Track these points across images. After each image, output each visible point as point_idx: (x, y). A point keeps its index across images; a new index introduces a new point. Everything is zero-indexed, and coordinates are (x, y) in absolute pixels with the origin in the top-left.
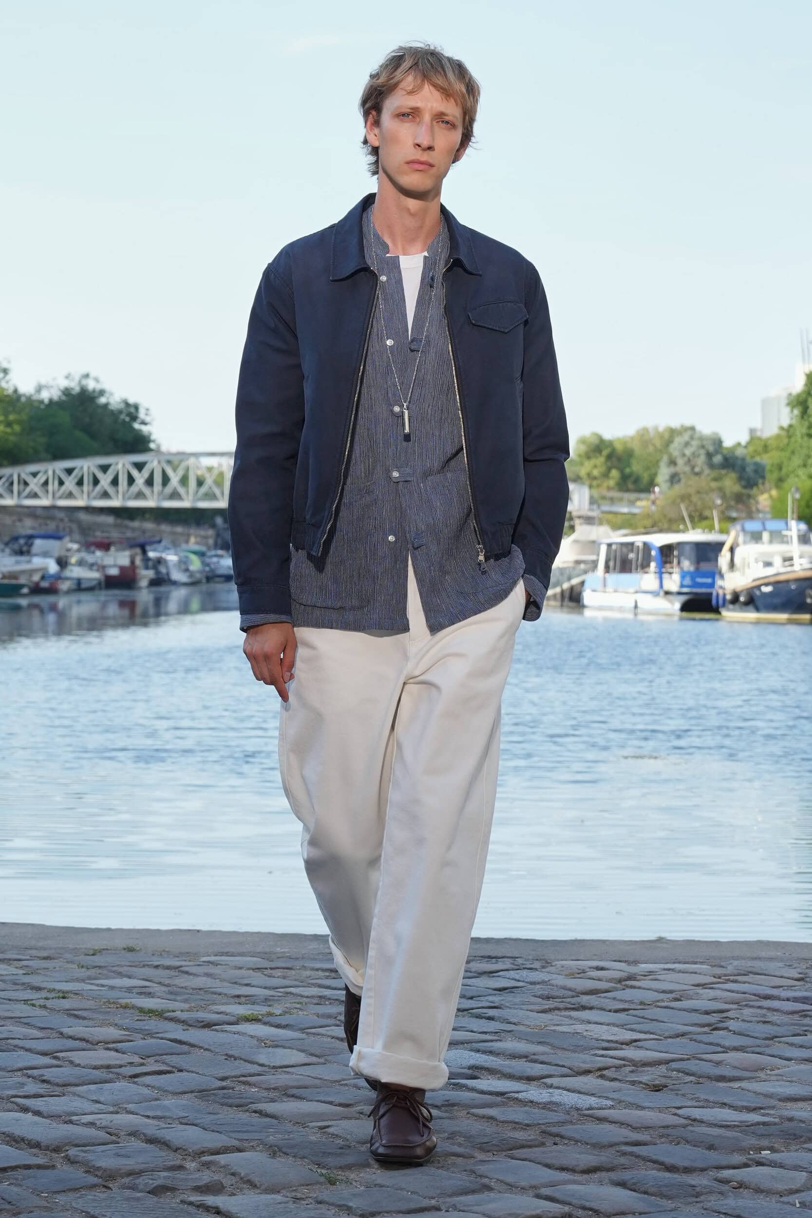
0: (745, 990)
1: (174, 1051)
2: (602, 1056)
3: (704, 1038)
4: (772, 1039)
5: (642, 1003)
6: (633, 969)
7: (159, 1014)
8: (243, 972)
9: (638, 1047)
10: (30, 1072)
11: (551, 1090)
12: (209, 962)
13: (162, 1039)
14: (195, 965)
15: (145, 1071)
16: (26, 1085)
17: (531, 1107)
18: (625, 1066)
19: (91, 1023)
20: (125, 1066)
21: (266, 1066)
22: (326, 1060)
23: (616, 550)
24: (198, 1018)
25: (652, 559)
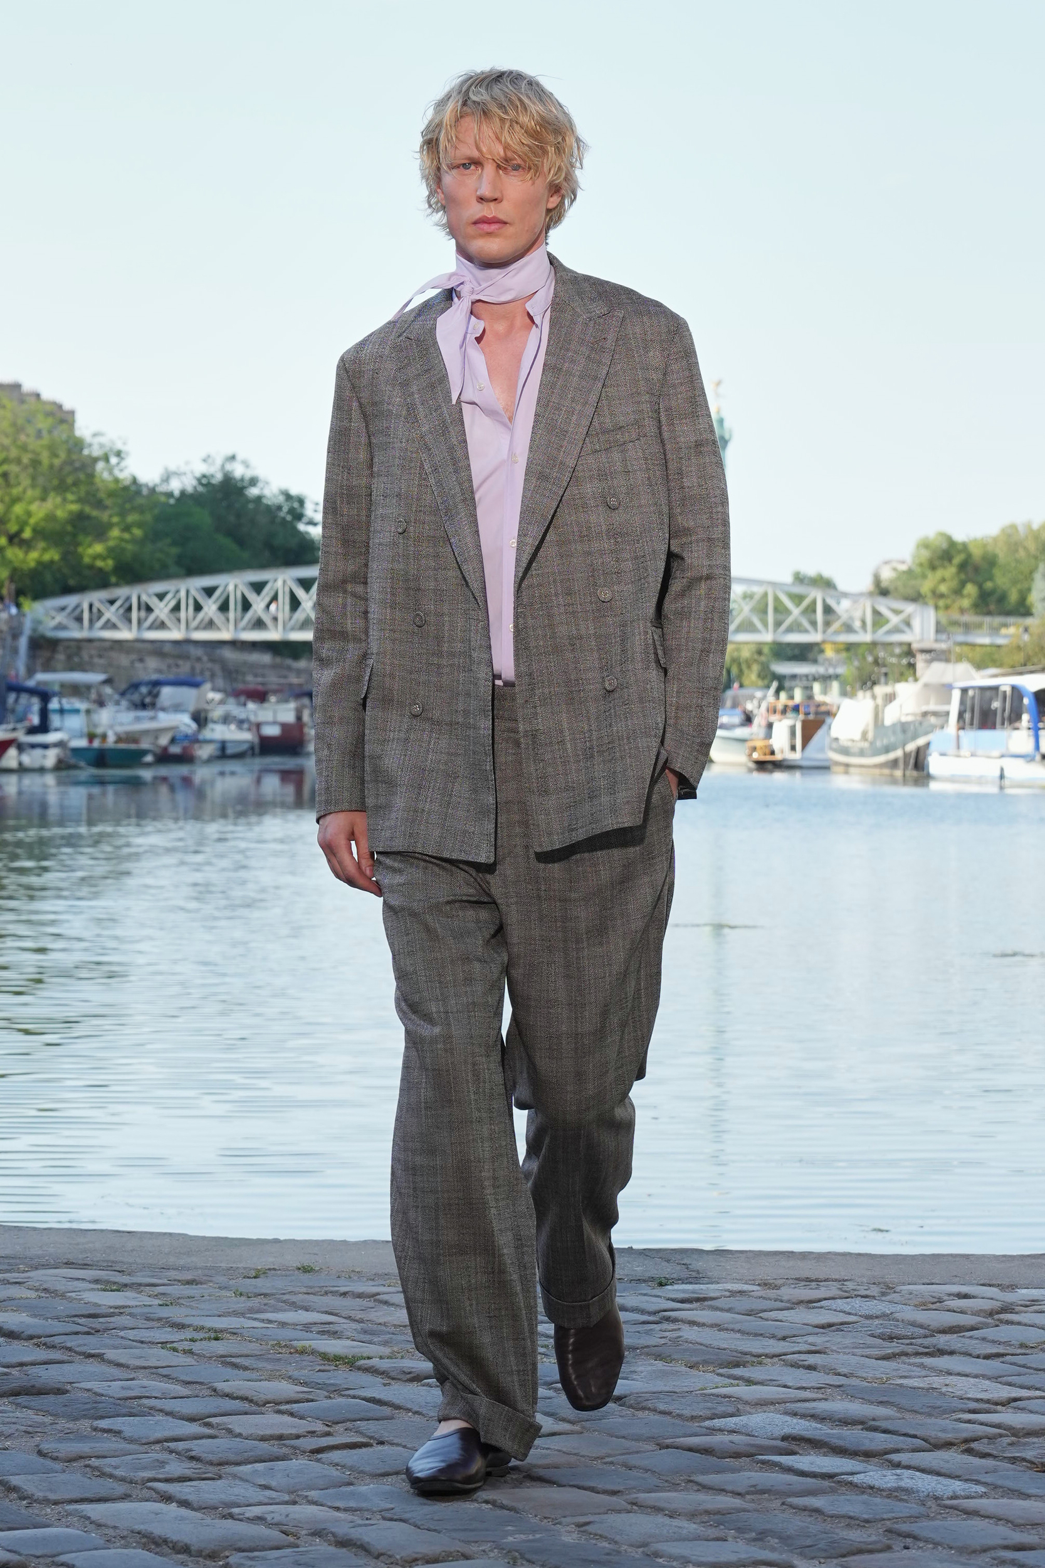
1: (370, 1415)
2: (969, 1422)
5: (1022, 1346)
6: (1009, 1297)
7: (350, 1363)
9: (1019, 1409)
10: (172, 1445)
11: (898, 1471)
13: (354, 1397)
15: (332, 1443)
17: (870, 1495)
18: (1001, 1436)
19: (254, 1375)
20: (304, 1436)
23: (973, 698)
24: (403, 1367)
25: (1024, 709)
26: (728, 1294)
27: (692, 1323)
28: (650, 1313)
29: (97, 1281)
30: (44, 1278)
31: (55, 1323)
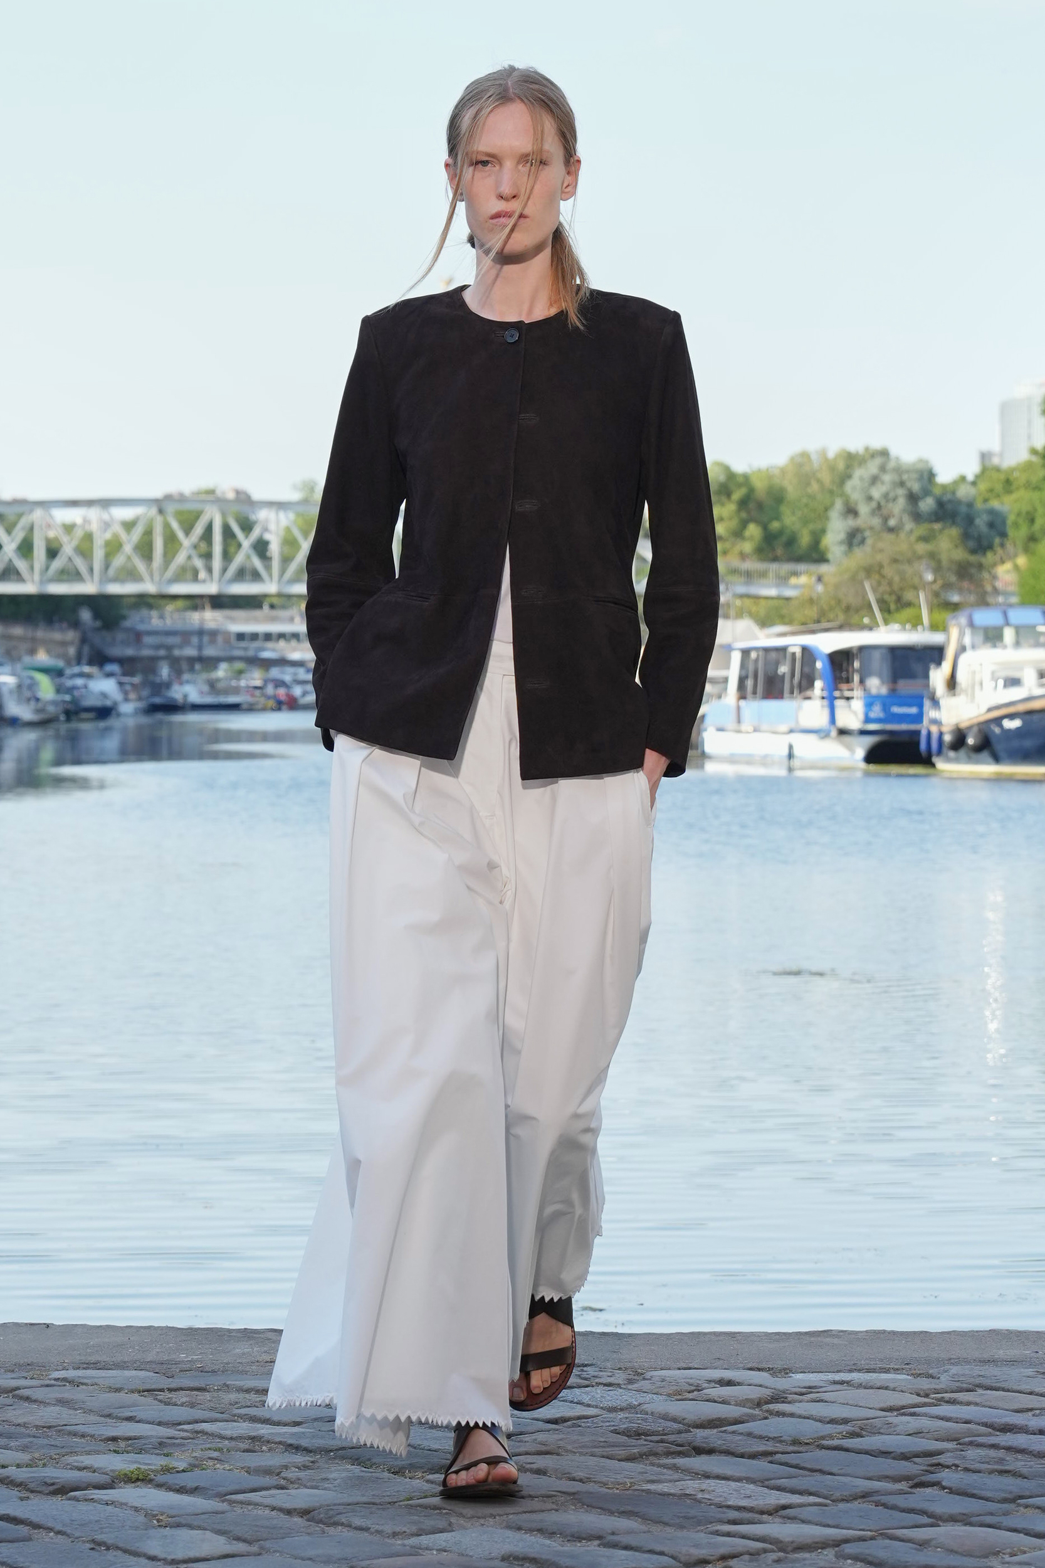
0: (968, 1417)
2: (728, 1534)
3: (900, 1501)
4: (1013, 1500)
5: (795, 1442)
6: (781, 1383)
8: (122, 1394)
9: (789, 1518)
12: (65, 1379)
14: (42, 1386)
18: (765, 1551)
21: (160, 1560)
22: (262, 1548)
23: (756, 661)
24: (45, 1477)
25: (817, 675)
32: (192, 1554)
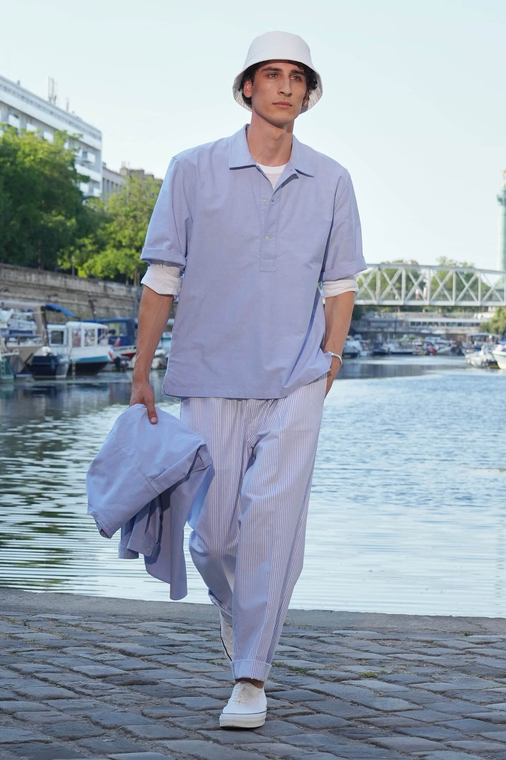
1: (313, 698)
7: (304, 672)
8: (363, 641)
10: (211, 712)
12: (339, 634)
13: (305, 689)
14: (329, 636)
15: (293, 712)
16: (208, 721)
20: (279, 708)
21: (380, 711)
22: (424, 707)
24: (331, 674)
26: (501, 640)
27: (482, 655)
28: (460, 649)
29: (174, 628)
30: (147, 626)
31: (153, 649)
32: (395, 708)
